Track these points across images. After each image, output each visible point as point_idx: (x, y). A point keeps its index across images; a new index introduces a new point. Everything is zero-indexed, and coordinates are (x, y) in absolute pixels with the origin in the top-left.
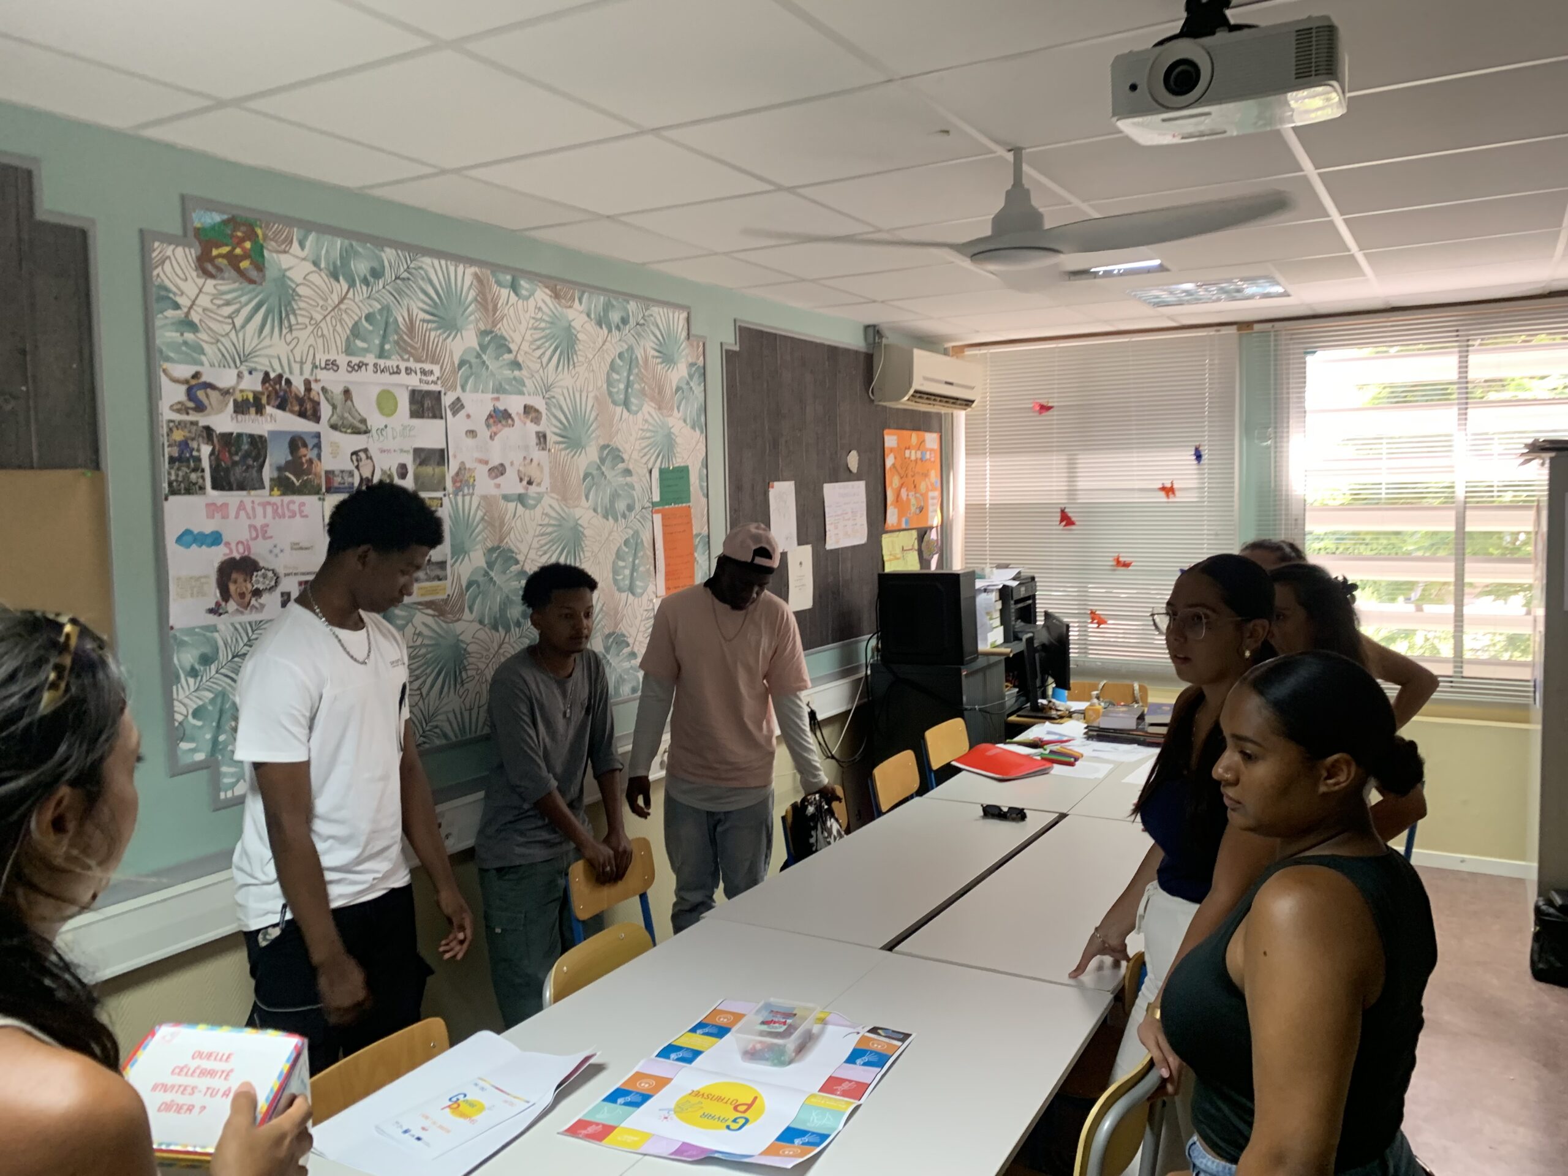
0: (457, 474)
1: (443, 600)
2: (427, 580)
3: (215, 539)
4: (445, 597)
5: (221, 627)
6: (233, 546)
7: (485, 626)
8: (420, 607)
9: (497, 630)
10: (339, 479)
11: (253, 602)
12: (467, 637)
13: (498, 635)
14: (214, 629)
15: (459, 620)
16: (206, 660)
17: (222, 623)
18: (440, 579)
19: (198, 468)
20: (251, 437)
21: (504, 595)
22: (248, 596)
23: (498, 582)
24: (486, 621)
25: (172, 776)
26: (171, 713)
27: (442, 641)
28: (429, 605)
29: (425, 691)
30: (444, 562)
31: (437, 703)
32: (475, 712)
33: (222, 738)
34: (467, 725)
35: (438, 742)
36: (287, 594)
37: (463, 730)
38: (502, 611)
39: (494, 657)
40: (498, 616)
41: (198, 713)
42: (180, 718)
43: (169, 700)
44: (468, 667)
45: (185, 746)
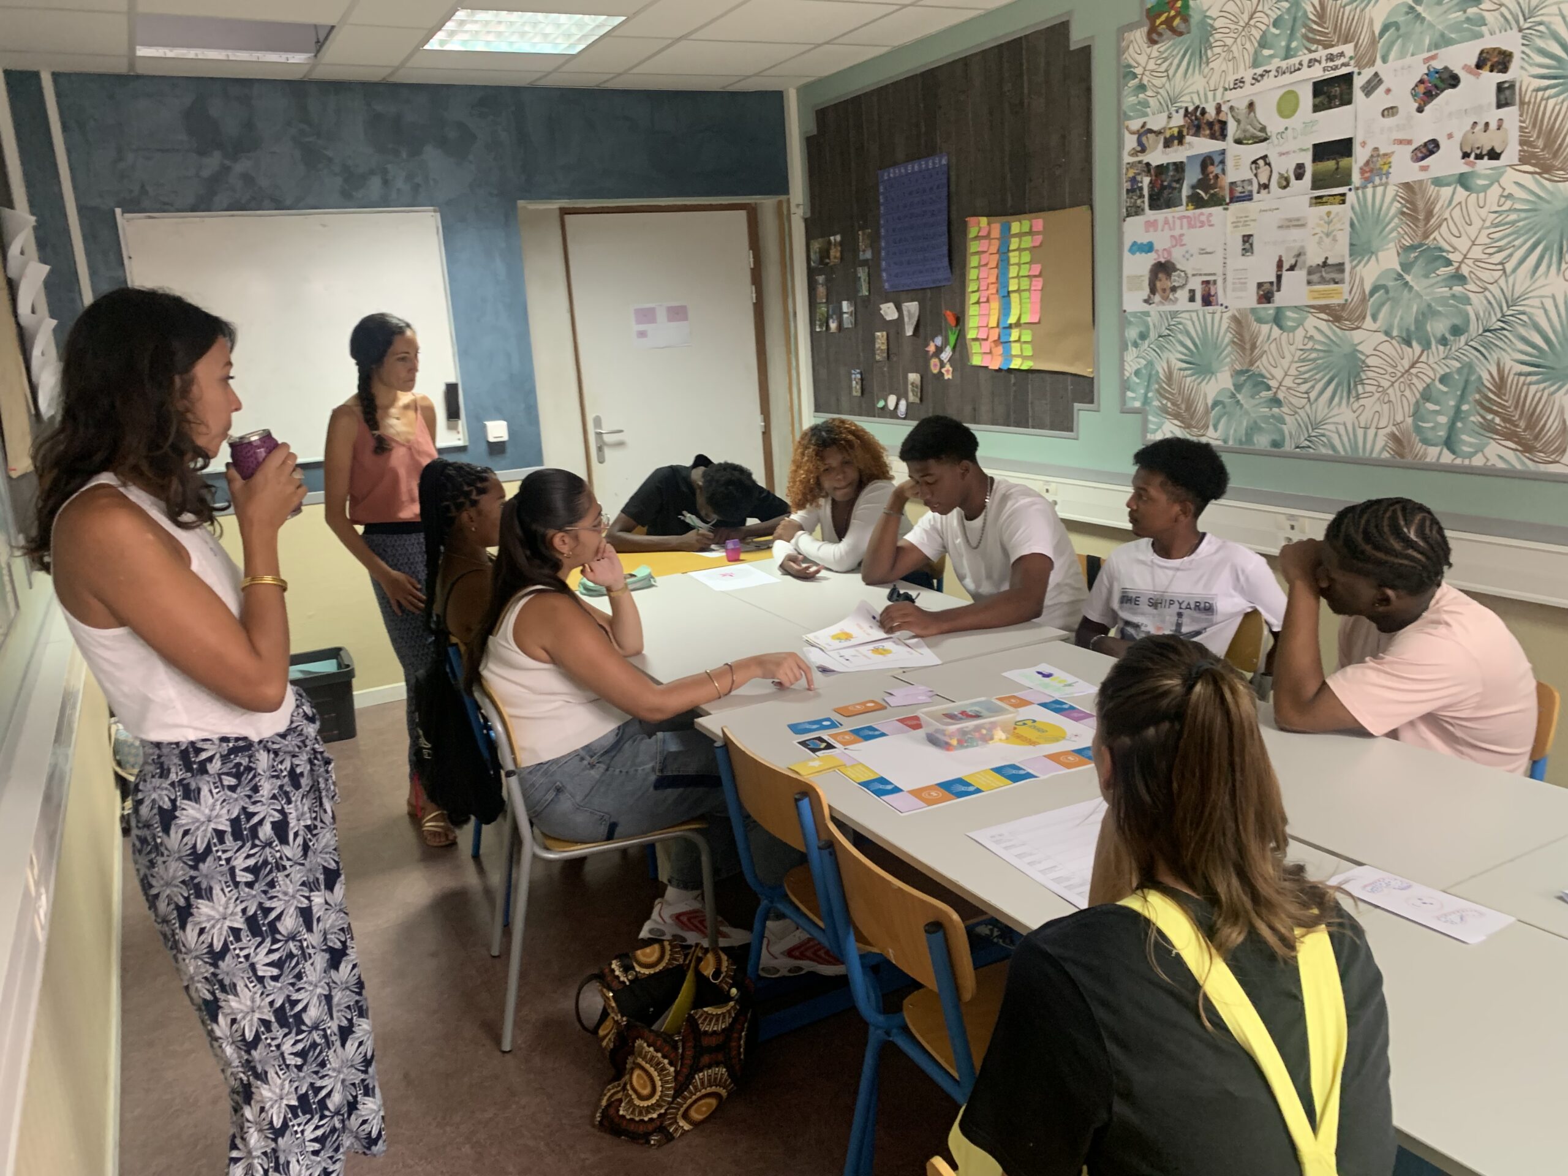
0: (1367, 163)
1: (1339, 305)
2: (1319, 283)
3: (1149, 248)
4: (1343, 302)
5: (1152, 313)
6: (1160, 253)
7: (1392, 338)
8: (1313, 311)
9: (1409, 345)
10: (1239, 189)
11: (1171, 296)
12: (1364, 348)
13: (1409, 350)
14: (1147, 314)
15: (1358, 328)
16: (1143, 336)
17: (1152, 309)
18: (1336, 283)
19: (1141, 196)
20: (1175, 164)
21: (1424, 305)
22: (1168, 291)
23: (1416, 288)
24: (1395, 333)
25: (1123, 412)
26: (1122, 369)
27: (1335, 349)
28: (1322, 309)
29: (1313, 395)
30: (1342, 264)
31: (1326, 411)
32: (1371, 432)
33: (1150, 395)
34: (1360, 444)
35: (1324, 451)
36: (1192, 292)
37: (1355, 447)
38: (1420, 323)
39: (1402, 376)
40: (1413, 328)
41: (1137, 373)
42: (1127, 374)
43: (1122, 361)
44: (1366, 382)
45: (1129, 394)
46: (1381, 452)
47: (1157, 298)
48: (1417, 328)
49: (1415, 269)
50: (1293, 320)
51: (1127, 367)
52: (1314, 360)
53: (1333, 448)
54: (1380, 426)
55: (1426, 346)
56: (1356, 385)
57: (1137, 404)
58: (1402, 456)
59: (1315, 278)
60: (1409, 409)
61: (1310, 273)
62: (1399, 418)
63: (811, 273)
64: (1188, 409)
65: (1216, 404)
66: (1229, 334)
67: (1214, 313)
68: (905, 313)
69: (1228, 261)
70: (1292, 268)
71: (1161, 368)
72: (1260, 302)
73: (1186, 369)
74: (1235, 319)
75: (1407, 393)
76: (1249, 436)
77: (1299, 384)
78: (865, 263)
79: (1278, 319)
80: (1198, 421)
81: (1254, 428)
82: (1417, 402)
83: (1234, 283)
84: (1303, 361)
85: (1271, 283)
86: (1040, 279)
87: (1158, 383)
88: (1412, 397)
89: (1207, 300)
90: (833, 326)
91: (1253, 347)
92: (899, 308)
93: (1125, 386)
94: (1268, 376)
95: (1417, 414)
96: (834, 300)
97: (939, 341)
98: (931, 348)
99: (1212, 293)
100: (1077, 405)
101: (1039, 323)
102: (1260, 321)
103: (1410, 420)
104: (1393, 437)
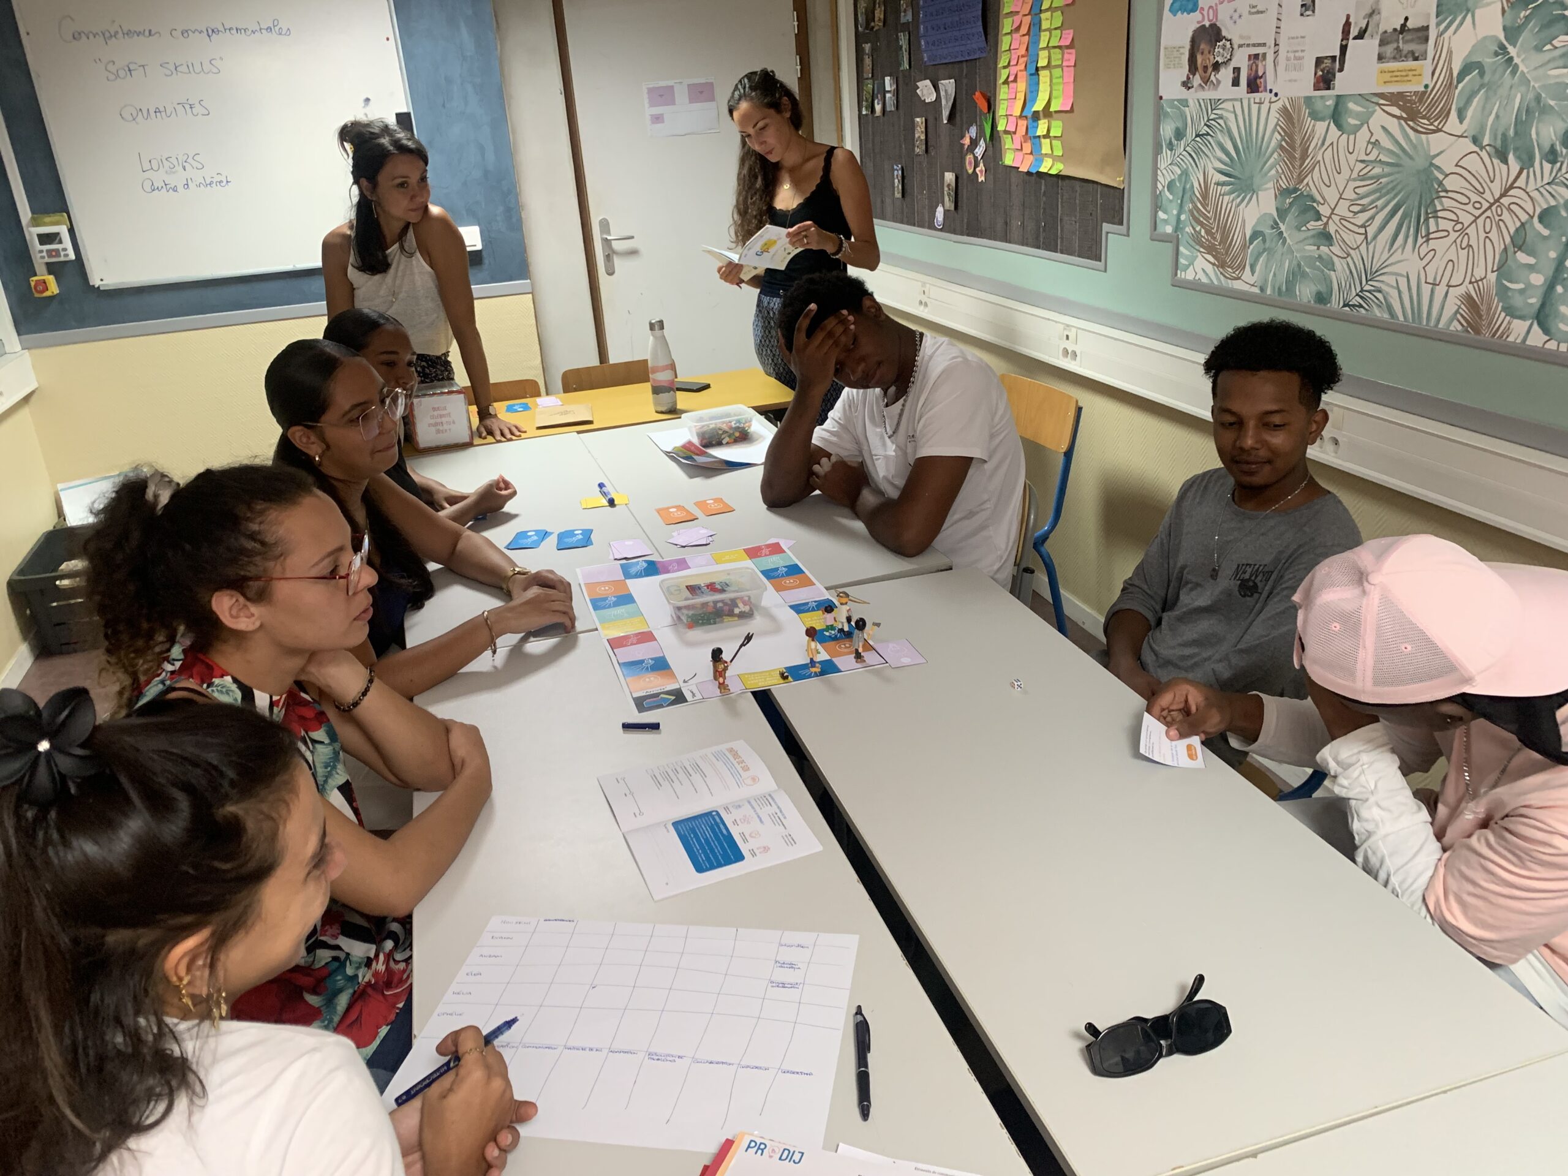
1: (1416, 93)
2: (1395, 58)
3: (1194, 5)
4: (1422, 89)
5: (1191, 102)
6: (1205, 12)
7: (1482, 148)
8: (1382, 102)
9: (1505, 161)
11: (1213, 78)
12: (1445, 163)
13: (1504, 167)
14: (1184, 102)
15: (1438, 130)
17: (1192, 96)
18: (1416, 59)
21: (1531, 96)
23: (1522, 67)
24: (1486, 142)
25: (1152, 240)
26: (1155, 180)
27: (1406, 161)
28: (1395, 99)
29: (1371, 231)
30: (1426, 28)
31: (1385, 255)
32: (1440, 291)
33: (1183, 217)
34: (1425, 308)
35: (1377, 312)
36: (1237, 70)
37: (1417, 312)
38: (1522, 124)
39: (1489, 208)
40: (1511, 133)
41: (1170, 186)
42: (1160, 187)
43: (1155, 168)
44: (1440, 214)
45: (1161, 215)
46: (1451, 321)
47: (1197, 80)
48: (1516, 133)
49: (1525, 36)
50: (1357, 115)
51: (1160, 178)
52: (1378, 178)
53: (1390, 308)
54: (1452, 283)
55: (1527, 162)
56: (1427, 219)
57: (1169, 229)
58: (1477, 332)
59: (1389, 50)
60: (1493, 257)
61: (1382, 43)
62: (1479, 273)
63: (859, 40)
64: (1223, 241)
65: (1256, 234)
66: (1276, 135)
67: (1260, 103)
68: (942, 93)
69: (1282, 25)
70: (1361, 36)
71: (1196, 180)
72: (1316, 88)
73: (1224, 184)
74: (1285, 112)
75: (1494, 235)
76: (1290, 284)
77: (1356, 213)
78: (906, 27)
79: (1337, 116)
80: (1233, 260)
81: (1296, 274)
82: (1505, 249)
83: (1288, 59)
84: (1363, 178)
85: (1334, 58)
86: (1073, 51)
87: (1192, 202)
88: (1499, 242)
89: (1253, 86)
90: (878, 108)
91: (1304, 155)
92: (936, 87)
93: (1157, 205)
94: (1319, 198)
95: (1503, 269)
96: (877, 76)
97: (973, 131)
98: (967, 141)
99: (1260, 74)
100: (1106, 227)
101: (1072, 110)
102: (1316, 116)
103: (1492, 277)
104: (1468, 299)
